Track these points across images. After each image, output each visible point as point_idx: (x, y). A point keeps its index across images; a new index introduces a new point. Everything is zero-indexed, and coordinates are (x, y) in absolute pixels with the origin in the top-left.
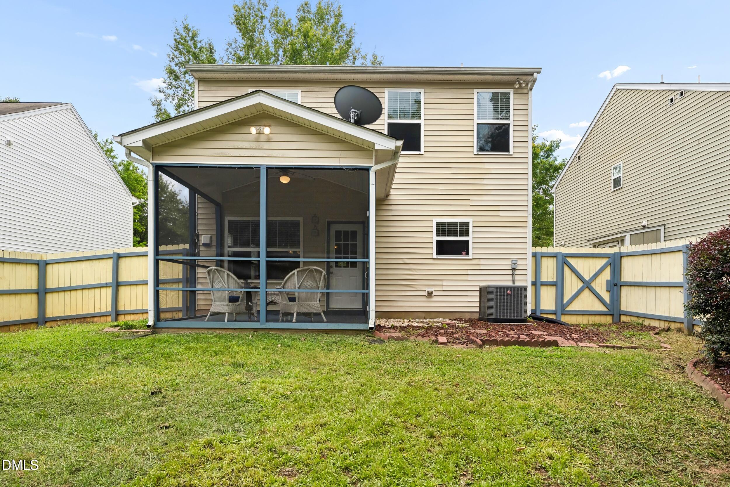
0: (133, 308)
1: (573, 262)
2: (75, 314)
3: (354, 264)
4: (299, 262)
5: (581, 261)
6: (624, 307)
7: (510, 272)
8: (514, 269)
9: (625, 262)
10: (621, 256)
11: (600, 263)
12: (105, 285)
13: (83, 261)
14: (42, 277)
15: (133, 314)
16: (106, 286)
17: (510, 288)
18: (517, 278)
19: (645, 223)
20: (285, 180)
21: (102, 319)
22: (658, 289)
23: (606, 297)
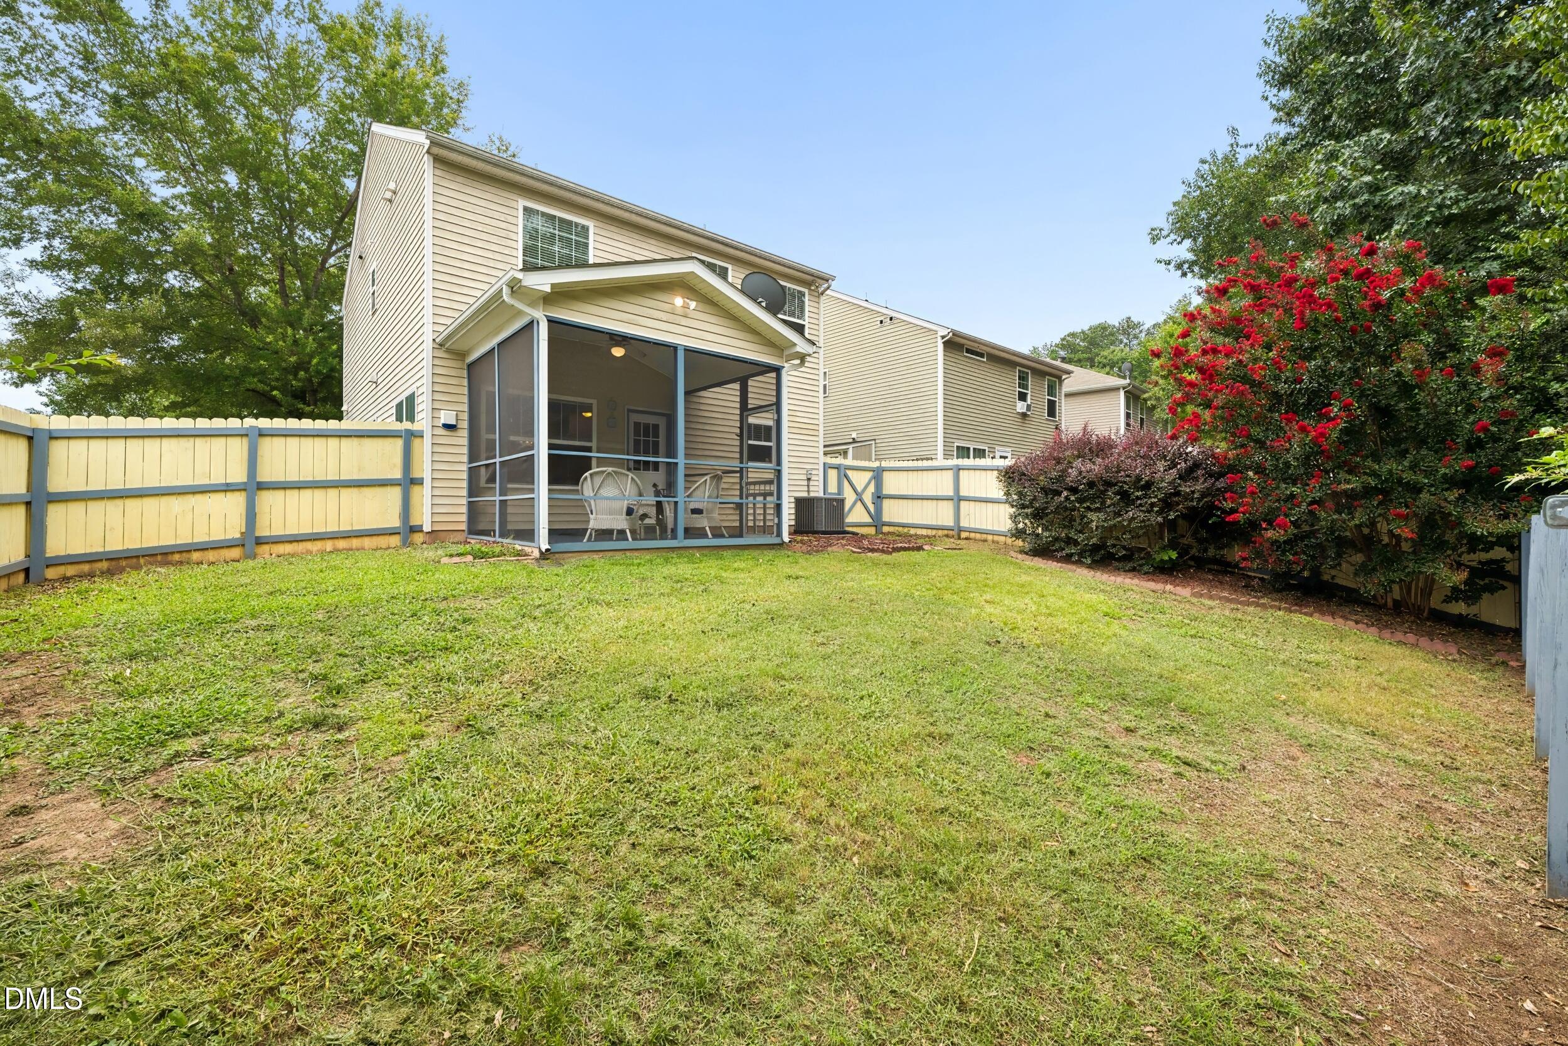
0: (292, 530)
1: (850, 473)
2: (139, 546)
3: (656, 466)
4: (590, 458)
5: (855, 472)
6: (886, 518)
7: (805, 483)
8: (809, 479)
9: (886, 475)
10: (884, 470)
11: (869, 475)
12: (224, 488)
13: (161, 437)
14: (37, 467)
15: (291, 542)
16: (227, 488)
17: (835, 500)
18: (811, 488)
19: (854, 435)
20: (618, 352)
21: (211, 555)
22: (925, 502)
23: (872, 508)
